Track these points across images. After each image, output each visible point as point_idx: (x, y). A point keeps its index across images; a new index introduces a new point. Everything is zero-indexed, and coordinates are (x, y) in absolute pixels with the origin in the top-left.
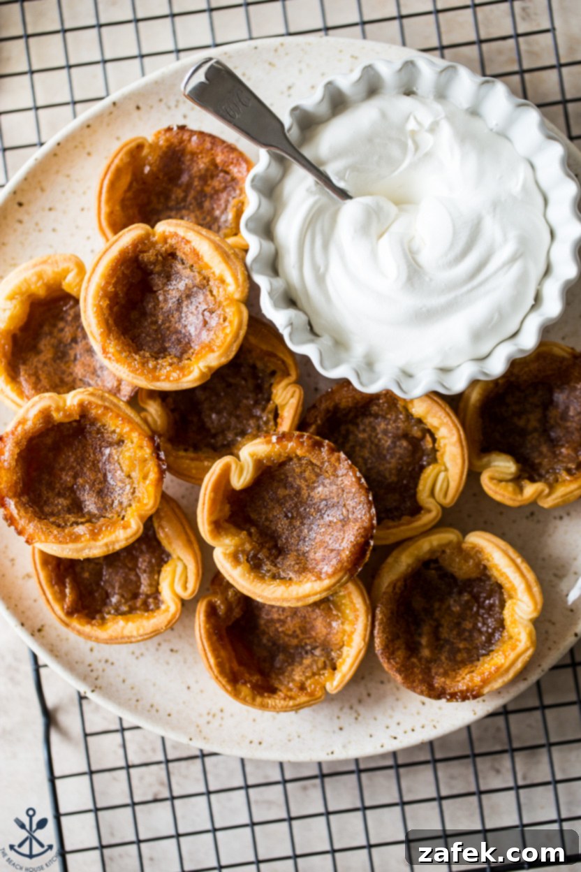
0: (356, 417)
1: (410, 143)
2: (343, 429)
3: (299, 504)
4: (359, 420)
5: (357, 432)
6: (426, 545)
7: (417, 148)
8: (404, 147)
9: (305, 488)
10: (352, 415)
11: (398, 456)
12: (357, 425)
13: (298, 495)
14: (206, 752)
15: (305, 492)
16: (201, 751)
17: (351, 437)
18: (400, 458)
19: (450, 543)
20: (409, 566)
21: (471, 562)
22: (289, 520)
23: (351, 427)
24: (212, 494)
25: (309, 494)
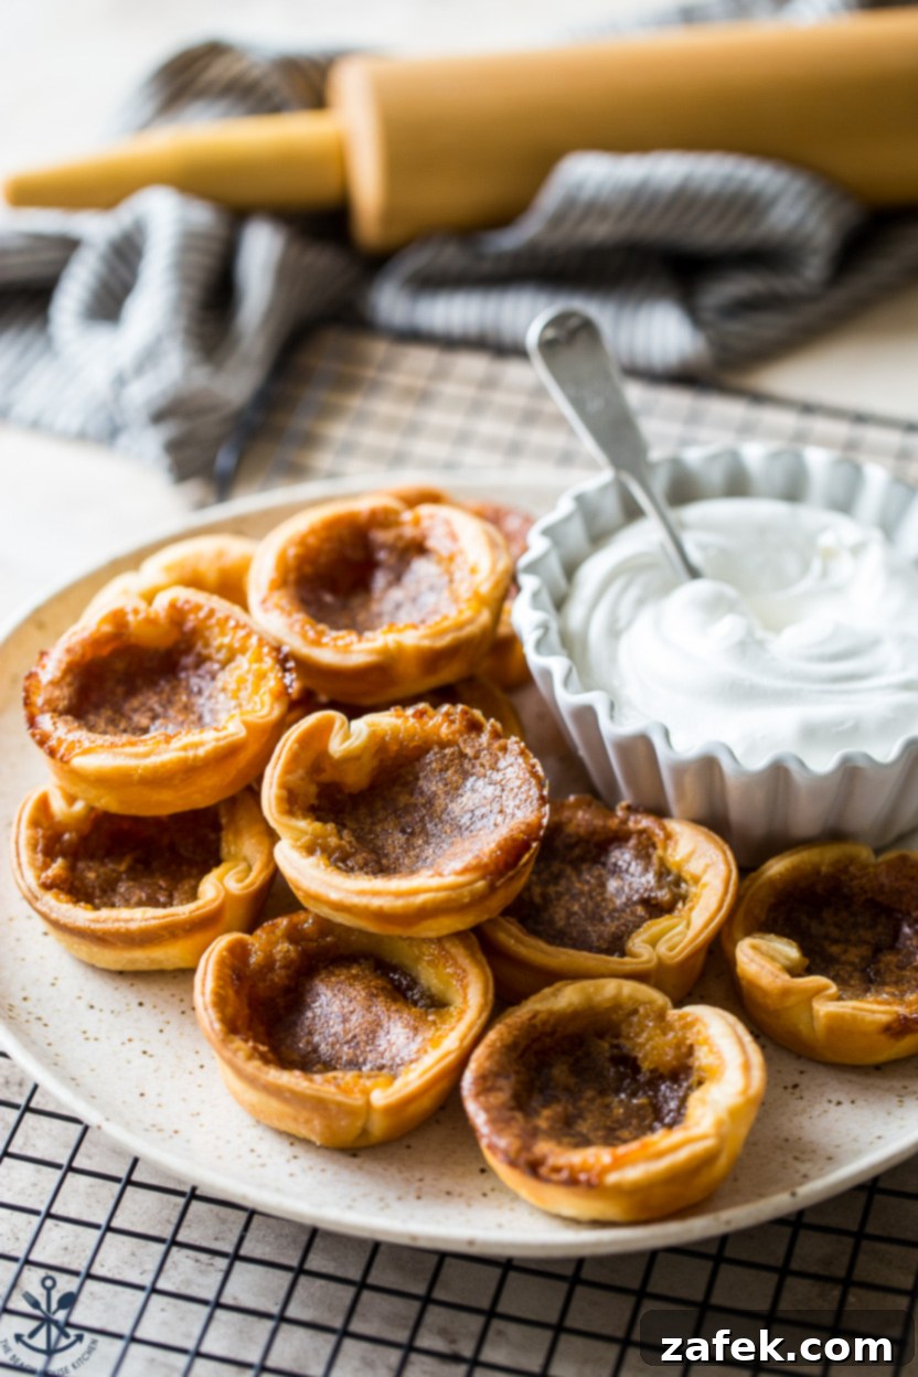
0: (582, 859)
1: (817, 566)
2: (556, 867)
3: (427, 818)
4: (584, 867)
5: (574, 878)
6: (610, 989)
7: (825, 574)
8: (806, 567)
9: (443, 796)
10: (577, 852)
11: (622, 921)
12: (579, 873)
13: (428, 806)
14: (198, 1192)
15: (440, 802)
16: (194, 1189)
17: (563, 882)
18: (624, 925)
19: (651, 1002)
20: (570, 1004)
21: (671, 1035)
22: (406, 836)
23: (569, 871)
24: (296, 746)
25: (447, 805)
